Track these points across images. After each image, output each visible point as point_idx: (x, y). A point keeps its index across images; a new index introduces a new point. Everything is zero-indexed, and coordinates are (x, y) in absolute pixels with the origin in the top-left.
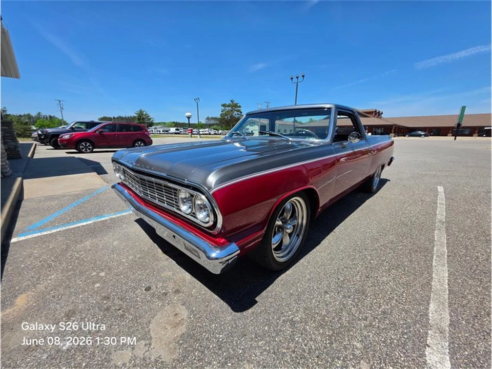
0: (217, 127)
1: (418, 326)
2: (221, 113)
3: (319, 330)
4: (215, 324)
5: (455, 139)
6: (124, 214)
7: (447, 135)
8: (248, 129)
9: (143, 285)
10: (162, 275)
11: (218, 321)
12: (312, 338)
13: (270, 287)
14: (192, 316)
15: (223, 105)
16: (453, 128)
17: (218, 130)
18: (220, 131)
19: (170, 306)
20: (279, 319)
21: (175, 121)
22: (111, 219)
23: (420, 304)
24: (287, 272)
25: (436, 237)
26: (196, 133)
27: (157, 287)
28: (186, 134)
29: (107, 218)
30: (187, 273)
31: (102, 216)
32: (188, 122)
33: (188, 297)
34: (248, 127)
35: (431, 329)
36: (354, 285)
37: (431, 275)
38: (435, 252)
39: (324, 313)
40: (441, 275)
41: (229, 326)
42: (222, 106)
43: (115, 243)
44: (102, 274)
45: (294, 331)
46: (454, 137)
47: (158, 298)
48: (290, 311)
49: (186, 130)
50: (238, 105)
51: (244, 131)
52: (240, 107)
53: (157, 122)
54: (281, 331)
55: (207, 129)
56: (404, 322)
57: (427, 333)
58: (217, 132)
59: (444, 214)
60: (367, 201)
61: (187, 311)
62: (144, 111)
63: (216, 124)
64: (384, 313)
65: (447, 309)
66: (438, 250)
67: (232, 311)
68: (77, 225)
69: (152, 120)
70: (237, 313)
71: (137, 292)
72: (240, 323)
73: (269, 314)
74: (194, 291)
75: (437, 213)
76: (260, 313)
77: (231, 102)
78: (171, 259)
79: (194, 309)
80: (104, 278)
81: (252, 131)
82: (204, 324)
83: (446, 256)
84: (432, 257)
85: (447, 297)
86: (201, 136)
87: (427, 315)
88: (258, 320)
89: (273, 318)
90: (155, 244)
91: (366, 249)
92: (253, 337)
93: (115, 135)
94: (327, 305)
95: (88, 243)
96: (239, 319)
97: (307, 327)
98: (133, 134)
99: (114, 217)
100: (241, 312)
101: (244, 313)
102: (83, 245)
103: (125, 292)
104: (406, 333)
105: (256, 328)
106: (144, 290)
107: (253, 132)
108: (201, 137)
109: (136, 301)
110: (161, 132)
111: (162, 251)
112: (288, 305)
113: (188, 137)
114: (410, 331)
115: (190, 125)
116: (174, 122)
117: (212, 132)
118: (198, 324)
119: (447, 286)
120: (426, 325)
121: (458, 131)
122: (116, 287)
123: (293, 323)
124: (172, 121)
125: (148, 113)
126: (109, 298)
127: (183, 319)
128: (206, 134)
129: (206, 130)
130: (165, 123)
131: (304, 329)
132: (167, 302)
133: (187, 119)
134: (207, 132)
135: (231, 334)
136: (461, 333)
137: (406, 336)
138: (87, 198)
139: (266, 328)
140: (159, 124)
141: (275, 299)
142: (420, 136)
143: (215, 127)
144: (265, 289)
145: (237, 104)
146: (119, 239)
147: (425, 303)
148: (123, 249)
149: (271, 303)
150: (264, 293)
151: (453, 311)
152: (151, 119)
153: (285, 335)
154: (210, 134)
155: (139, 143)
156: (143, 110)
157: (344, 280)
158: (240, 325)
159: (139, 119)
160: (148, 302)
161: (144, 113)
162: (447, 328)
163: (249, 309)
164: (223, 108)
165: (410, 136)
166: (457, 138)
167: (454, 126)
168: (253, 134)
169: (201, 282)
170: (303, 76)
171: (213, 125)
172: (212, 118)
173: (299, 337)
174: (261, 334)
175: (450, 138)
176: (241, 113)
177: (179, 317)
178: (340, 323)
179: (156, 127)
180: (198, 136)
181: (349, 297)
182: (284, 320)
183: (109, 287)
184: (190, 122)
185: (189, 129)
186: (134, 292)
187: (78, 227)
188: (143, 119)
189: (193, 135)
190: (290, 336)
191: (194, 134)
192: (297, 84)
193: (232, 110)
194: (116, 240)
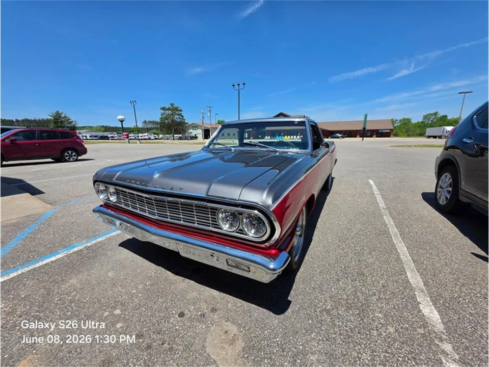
0: (157, 132)
1: (408, 291)
2: (161, 116)
3: (349, 312)
4: (267, 331)
5: (363, 140)
6: (101, 239)
7: (356, 137)
8: (191, 133)
9: (174, 312)
10: (188, 297)
11: (268, 327)
12: (347, 319)
13: (294, 286)
14: (242, 330)
15: (163, 109)
16: (360, 131)
17: (158, 135)
18: (161, 136)
19: (216, 326)
20: (316, 311)
21: (105, 125)
22: (88, 248)
23: (401, 274)
24: (301, 269)
25: (386, 221)
26: (133, 138)
27: (190, 311)
28: (120, 139)
29: (80, 248)
30: (212, 290)
31: (71, 246)
32: (121, 126)
33: (228, 312)
34: (191, 131)
35: (416, 291)
36: (354, 269)
37: (397, 251)
38: (391, 233)
39: (345, 297)
40: (402, 249)
41: (280, 328)
42: (161, 109)
43: (110, 274)
44: (117, 312)
45: (332, 318)
46: (361, 138)
47: (197, 321)
48: (321, 302)
49: (120, 135)
50: (179, 109)
51: (187, 134)
52: (181, 111)
53: (81, 126)
54: (322, 321)
55: (146, 134)
56: (399, 290)
57: (415, 295)
58: (157, 137)
59: (383, 202)
60: (328, 197)
61: (235, 326)
62: (62, 113)
63: (155, 128)
64: (383, 286)
65: (417, 274)
66: (392, 231)
67: (274, 315)
68: (44, 262)
69: (74, 123)
70: (280, 316)
71: (171, 321)
72: (287, 324)
73: (306, 309)
74: (229, 305)
75: (378, 202)
76: (299, 310)
77: (170, 106)
78: (187, 280)
79: (239, 322)
80: (123, 316)
81: (195, 135)
82: (257, 333)
83: (399, 235)
84: (391, 237)
85: (413, 265)
86: (142, 141)
87: (409, 281)
88: (301, 317)
89: (311, 311)
90: (160, 267)
91: (347, 239)
92: (304, 332)
93: (35, 144)
94: (344, 290)
95: (74, 281)
96: (284, 320)
97: (340, 312)
98: (60, 142)
99: (89, 245)
100: (282, 313)
101: (286, 314)
102: (68, 284)
103: (158, 324)
104: (403, 298)
105: (303, 324)
106: (177, 317)
107: (197, 136)
108: (141, 143)
109: (176, 330)
110: (88, 137)
111: (172, 272)
112: (316, 298)
113: (125, 143)
114: (405, 296)
115: (124, 129)
116: (103, 126)
117: (152, 137)
118: (252, 335)
119: (410, 258)
120: (412, 289)
121: (364, 133)
122: (143, 322)
123: (328, 312)
124: (101, 125)
125: (68, 115)
126: (142, 335)
127: (235, 334)
128: (145, 139)
129: (144, 134)
130: (92, 127)
131: (338, 314)
132: (209, 322)
133: (120, 123)
134: (147, 137)
135: (285, 335)
136: (432, 289)
137: (404, 300)
138: (34, 227)
139: (310, 322)
140: (84, 128)
141: (304, 295)
142: (338, 137)
143: (154, 131)
144: (291, 288)
145: (177, 108)
146: (112, 270)
147: (404, 273)
148: (124, 279)
149: (302, 299)
150: (292, 292)
151: (421, 274)
152: (72, 122)
153: (327, 323)
154: (150, 139)
155: (70, 152)
156: (60, 112)
157: (345, 267)
158: (288, 325)
159: (55, 123)
160: (190, 328)
161: (63, 116)
162: (424, 288)
163: (287, 309)
164: (163, 112)
165: (331, 138)
166: (364, 138)
167: (360, 129)
168: (197, 137)
169: (232, 296)
170: (244, 84)
171: (151, 129)
172: (151, 122)
173: (338, 321)
174: (309, 328)
175: (359, 139)
176: (183, 116)
177: (231, 334)
178: (360, 302)
179: (81, 131)
180: (138, 141)
181: (356, 280)
182: (320, 311)
183: (135, 324)
184: (124, 126)
185: (124, 133)
186: (168, 322)
187: (47, 264)
188: (62, 122)
189: (130, 141)
190: (332, 323)
191: (131, 139)
192: (239, 92)
193: (173, 114)
194: (109, 271)
